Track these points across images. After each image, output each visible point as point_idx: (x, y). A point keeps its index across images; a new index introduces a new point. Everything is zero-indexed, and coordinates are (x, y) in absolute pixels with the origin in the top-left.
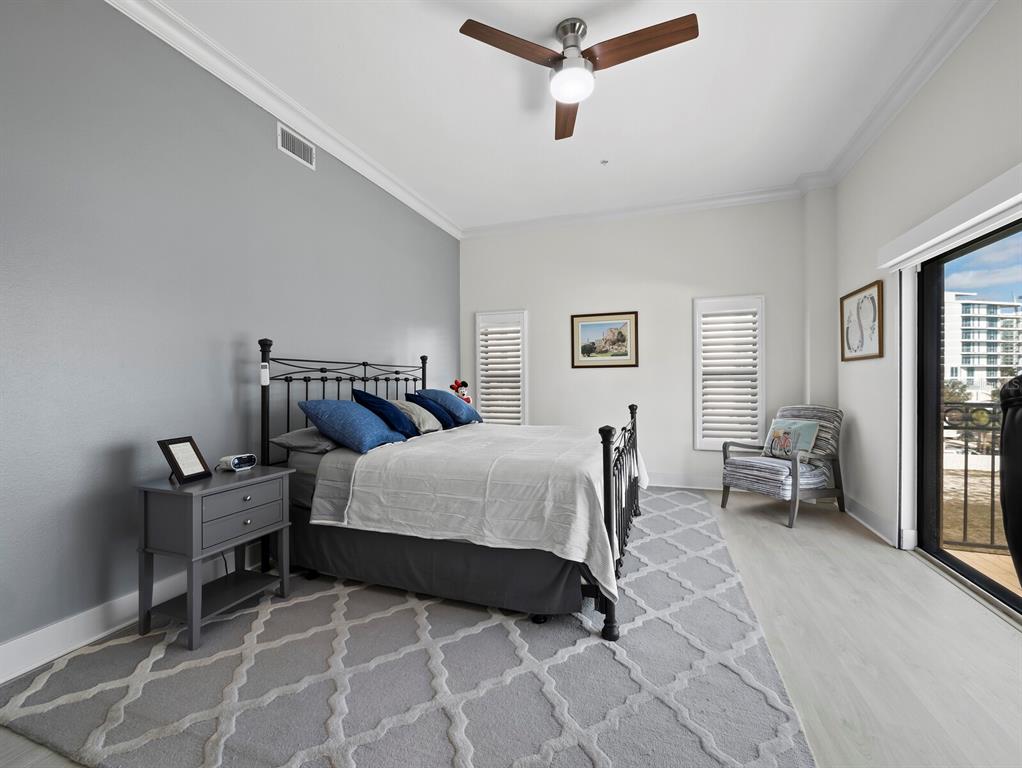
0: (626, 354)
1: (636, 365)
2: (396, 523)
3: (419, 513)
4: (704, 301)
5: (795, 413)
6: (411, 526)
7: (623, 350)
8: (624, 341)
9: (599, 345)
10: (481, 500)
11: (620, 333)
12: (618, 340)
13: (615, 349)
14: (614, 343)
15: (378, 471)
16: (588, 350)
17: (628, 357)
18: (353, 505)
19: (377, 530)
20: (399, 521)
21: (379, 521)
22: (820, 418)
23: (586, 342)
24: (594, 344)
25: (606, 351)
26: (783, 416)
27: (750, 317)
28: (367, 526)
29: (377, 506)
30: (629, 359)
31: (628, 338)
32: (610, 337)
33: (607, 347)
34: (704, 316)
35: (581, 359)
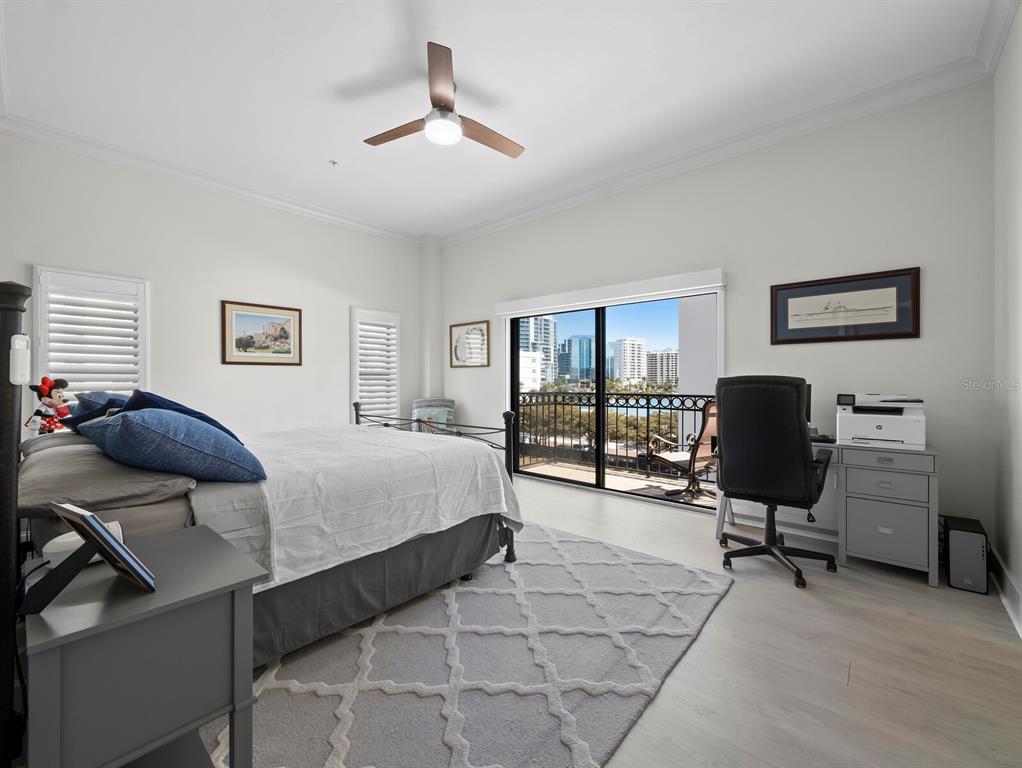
0: (289, 352)
1: (300, 364)
2: (350, 549)
3: (376, 526)
4: (362, 311)
5: (428, 404)
6: (363, 545)
7: (286, 347)
8: (287, 338)
9: (259, 340)
10: (433, 490)
11: (283, 329)
12: (281, 337)
13: (278, 345)
14: (276, 339)
15: (310, 495)
16: (245, 344)
17: (291, 355)
18: (277, 552)
19: (320, 570)
20: (352, 544)
21: (321, 558)
22: (446, 406)
23: (242, 335)
24: (252, 337)
25: (267, 347)
26: (418, 407)
27: (384, 329)
28: (301, 571)
29: (316, 539)
30: (293, 357)
31: (292, 335)
32: (272, 332)
33: (268, 343)
34: (361, 323)
35: (234, 353)
